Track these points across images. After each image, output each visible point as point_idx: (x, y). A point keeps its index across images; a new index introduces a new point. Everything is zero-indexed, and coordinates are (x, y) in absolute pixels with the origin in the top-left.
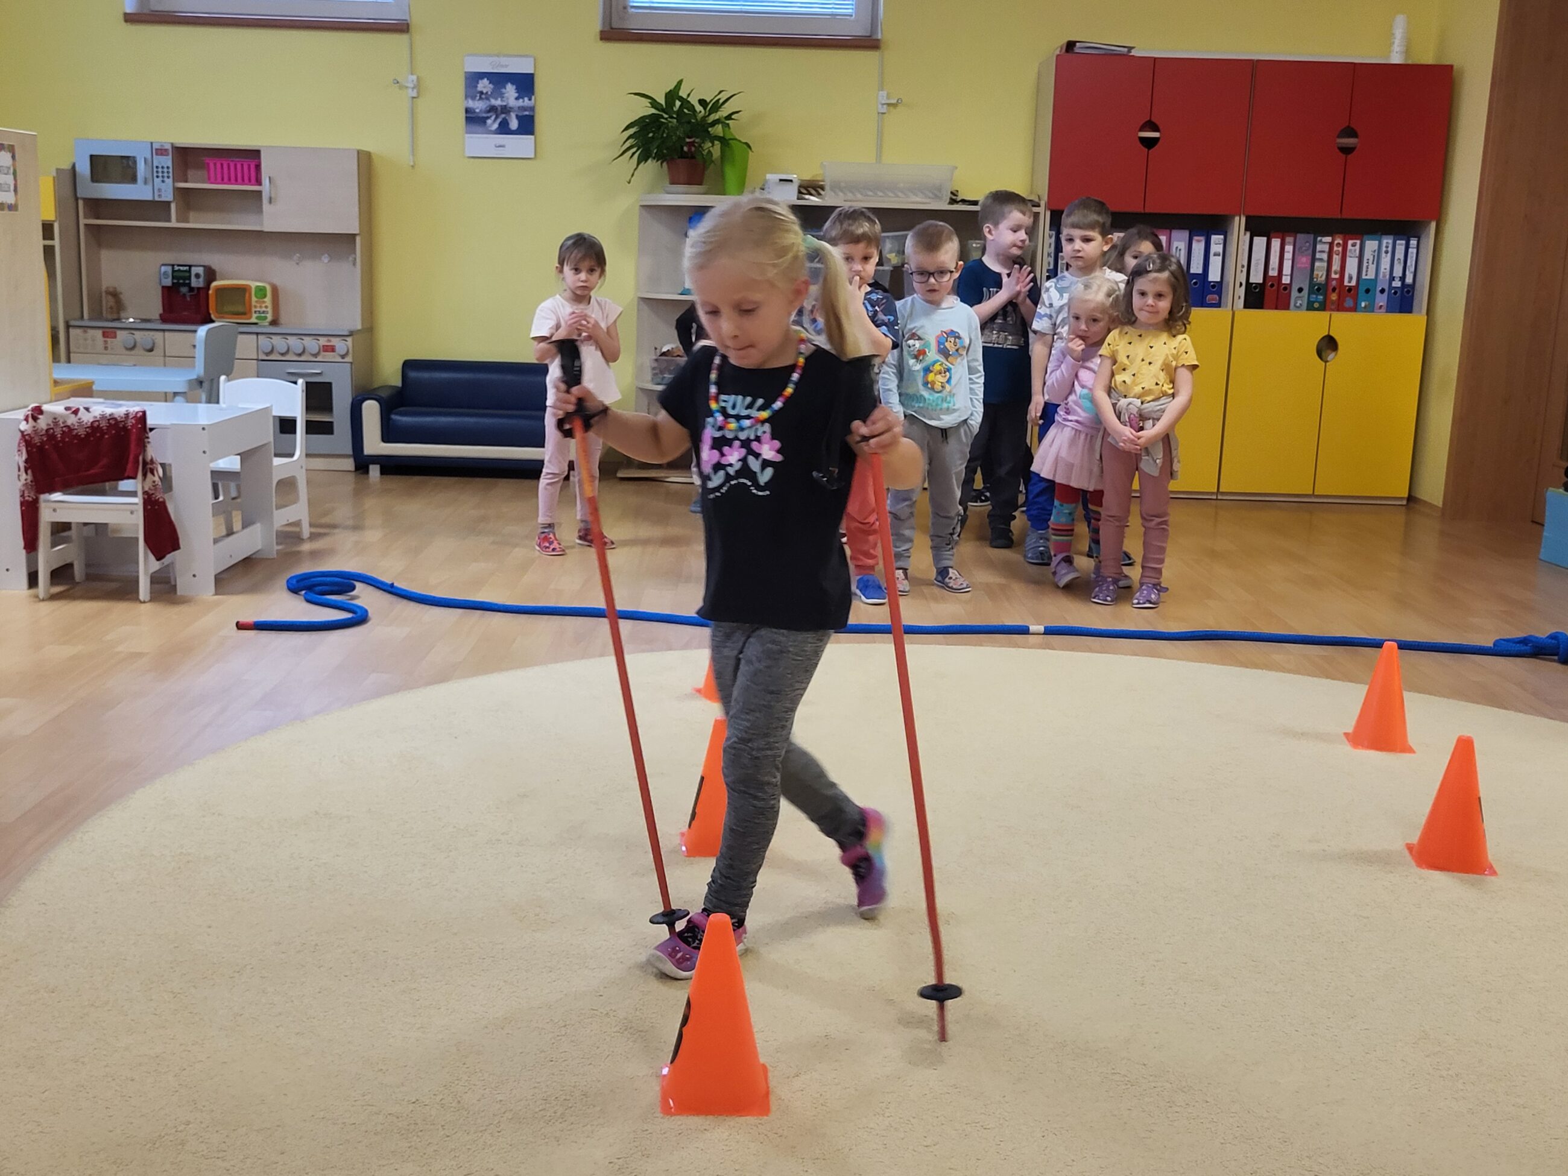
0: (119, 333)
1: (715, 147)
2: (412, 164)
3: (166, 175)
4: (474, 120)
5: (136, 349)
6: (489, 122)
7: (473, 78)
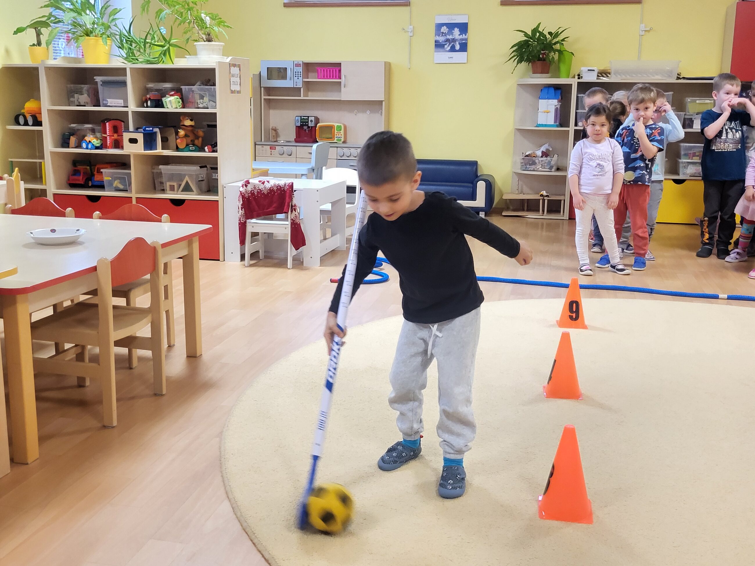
0: (277, 147)
1: (555, 55)
2: (409, 67)
3: (299, 75)
4: (439, 45)
5: (284, 155)
6: (446, 46)
7: (439, 26)
